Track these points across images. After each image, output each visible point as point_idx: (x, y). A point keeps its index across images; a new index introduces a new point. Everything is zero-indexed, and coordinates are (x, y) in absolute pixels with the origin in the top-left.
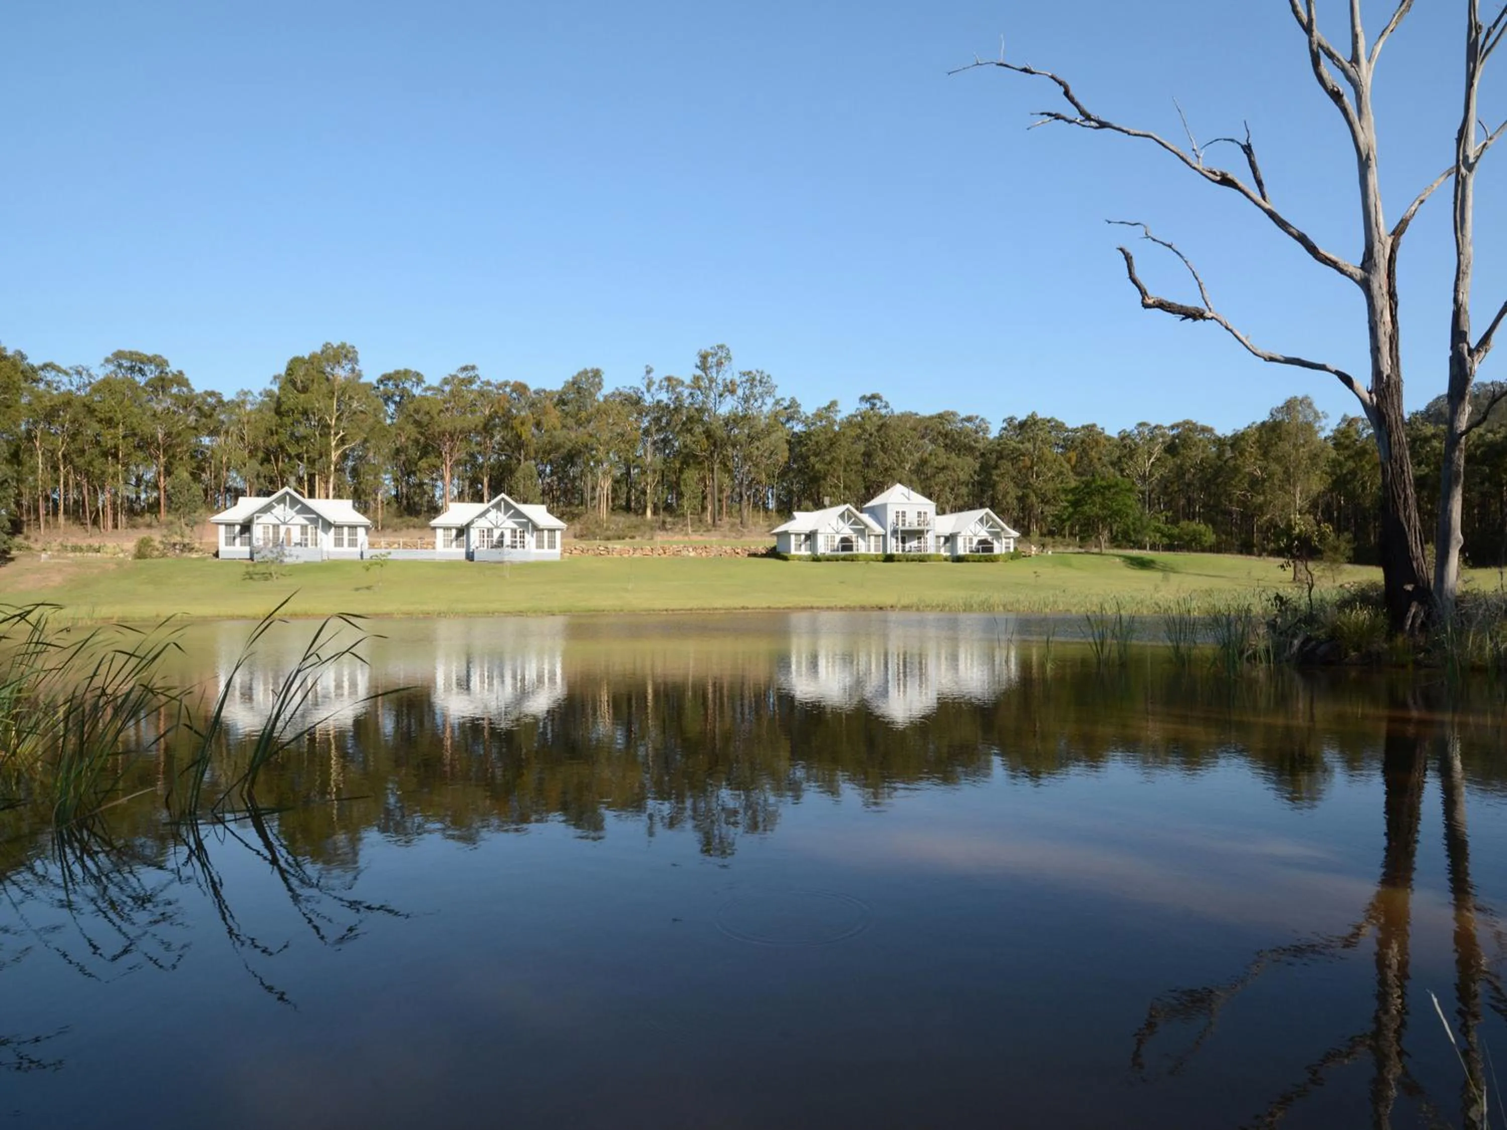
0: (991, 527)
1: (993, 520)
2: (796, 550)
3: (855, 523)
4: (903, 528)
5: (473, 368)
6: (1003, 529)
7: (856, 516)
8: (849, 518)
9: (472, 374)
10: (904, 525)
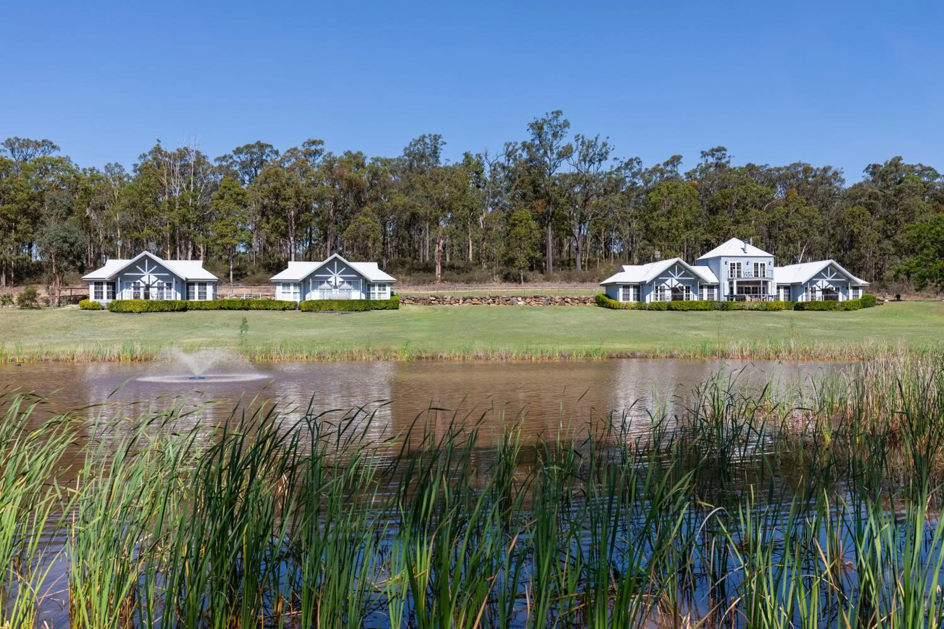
0: (836, 277)
1: (838, 270)
2: (624, 299)
3: (685, 275)
4: (739, 280)
5: (321, 142)
6: (849, 279)
7: (686, 269)
8: (680, 270)
9: (319, 147)
10: (739, 276)
